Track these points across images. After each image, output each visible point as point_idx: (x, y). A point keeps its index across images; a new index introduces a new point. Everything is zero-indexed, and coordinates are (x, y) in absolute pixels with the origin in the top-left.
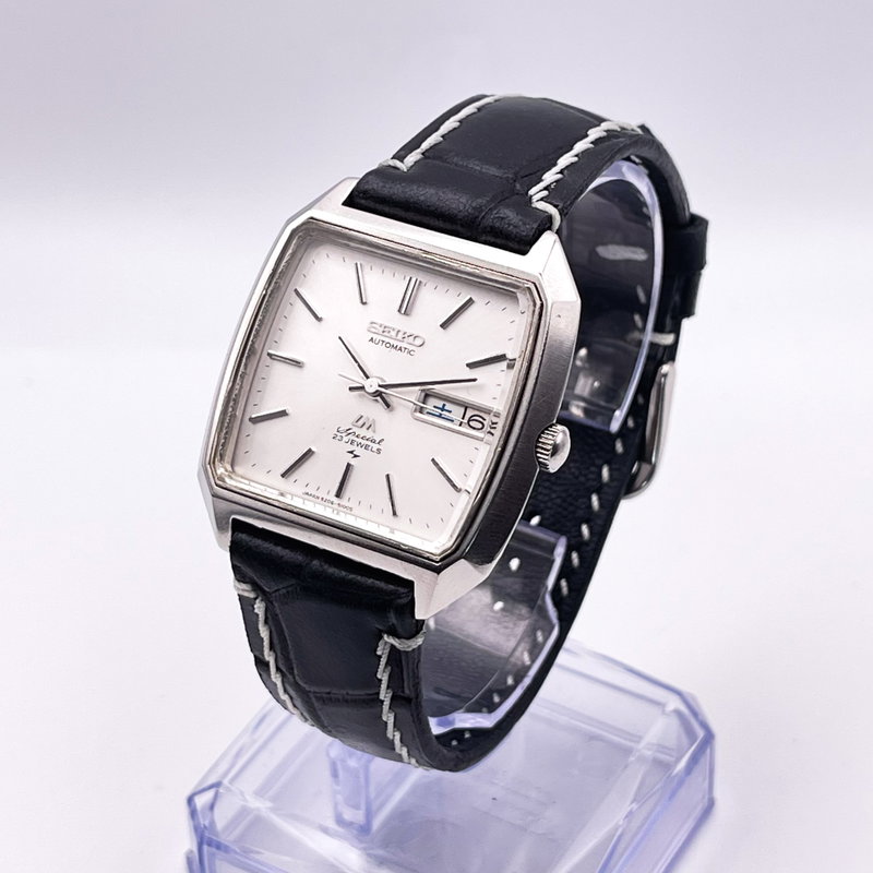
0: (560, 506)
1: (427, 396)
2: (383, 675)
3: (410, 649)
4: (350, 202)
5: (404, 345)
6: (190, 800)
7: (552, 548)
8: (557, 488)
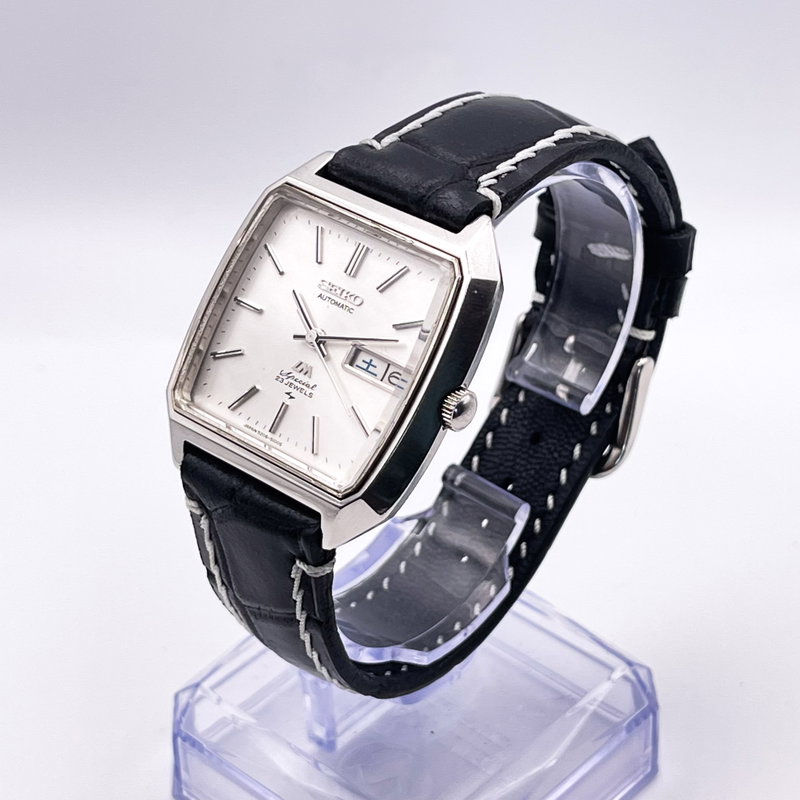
0: (532, 477)
1: (357, 351)
2: (297, 597)
3: (318, 576)
4: (325, 173)
5: (346, 303)
6: (176, 697)
7: (513, 513)
8: (534, 461)
